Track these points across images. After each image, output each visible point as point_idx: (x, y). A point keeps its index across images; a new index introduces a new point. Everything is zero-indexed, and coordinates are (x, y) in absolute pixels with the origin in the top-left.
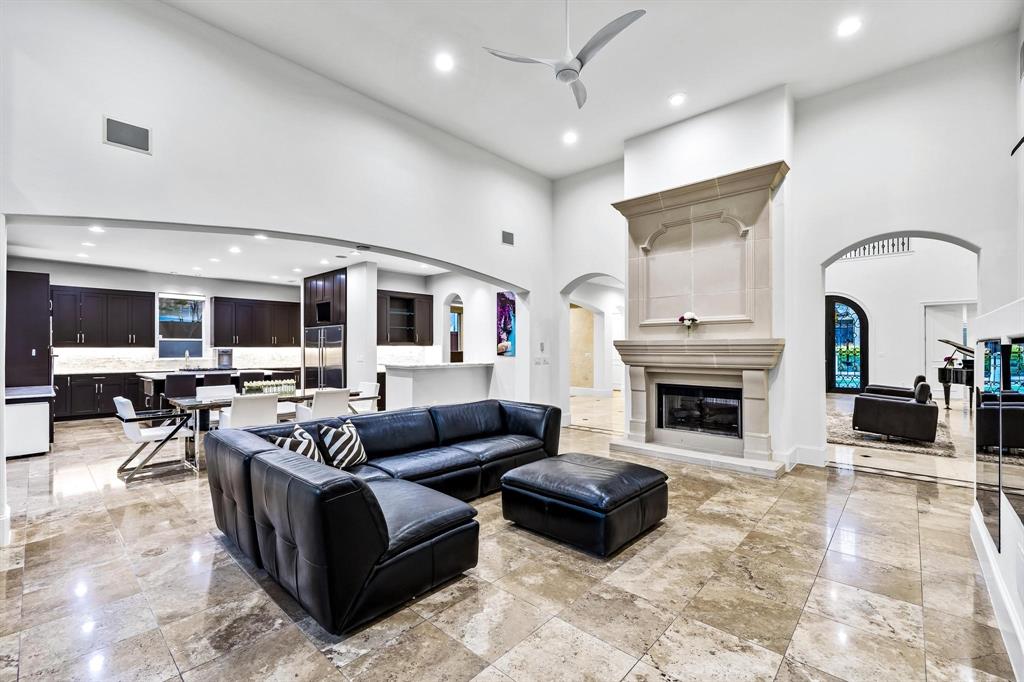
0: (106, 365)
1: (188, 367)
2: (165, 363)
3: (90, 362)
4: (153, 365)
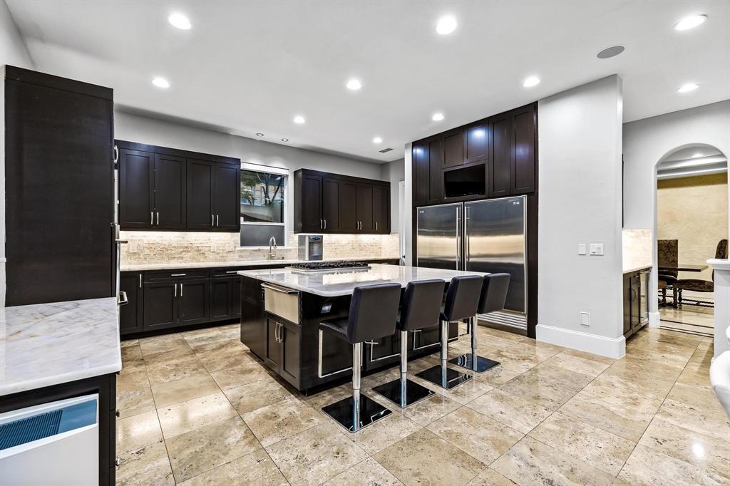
1: (272, 258)
2: (248, 254)
3: (164, 251)
4: (236, 256)
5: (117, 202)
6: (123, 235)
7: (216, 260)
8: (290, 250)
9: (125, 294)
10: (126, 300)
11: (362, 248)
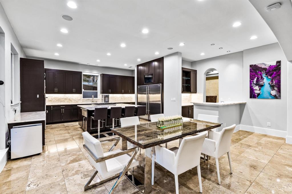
0: (65, 101)
1: (93, 102)
2: (85, 100)
3: (59, 100)
4: (81, 101)
5: (45, 87)
6: (47, 95)
7: (75, 102)
8: (99, 99)
9: (47, 111)
10: (47, 112)
11: (125, 99)
